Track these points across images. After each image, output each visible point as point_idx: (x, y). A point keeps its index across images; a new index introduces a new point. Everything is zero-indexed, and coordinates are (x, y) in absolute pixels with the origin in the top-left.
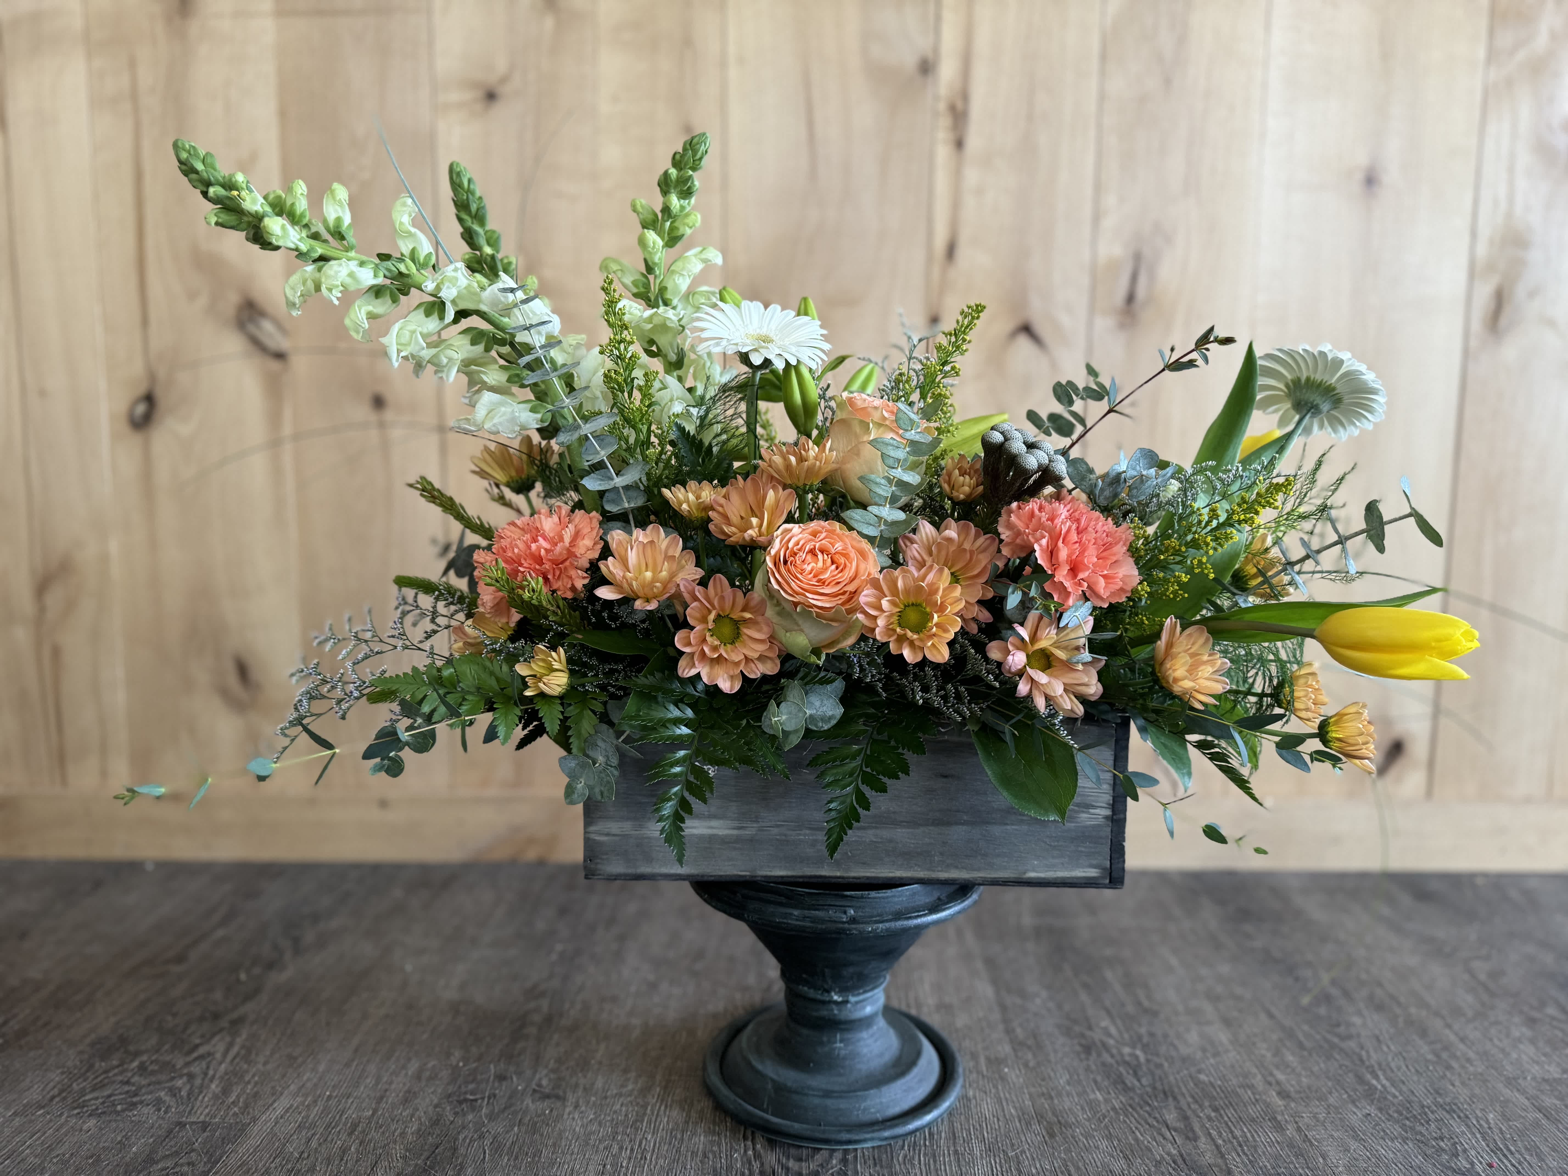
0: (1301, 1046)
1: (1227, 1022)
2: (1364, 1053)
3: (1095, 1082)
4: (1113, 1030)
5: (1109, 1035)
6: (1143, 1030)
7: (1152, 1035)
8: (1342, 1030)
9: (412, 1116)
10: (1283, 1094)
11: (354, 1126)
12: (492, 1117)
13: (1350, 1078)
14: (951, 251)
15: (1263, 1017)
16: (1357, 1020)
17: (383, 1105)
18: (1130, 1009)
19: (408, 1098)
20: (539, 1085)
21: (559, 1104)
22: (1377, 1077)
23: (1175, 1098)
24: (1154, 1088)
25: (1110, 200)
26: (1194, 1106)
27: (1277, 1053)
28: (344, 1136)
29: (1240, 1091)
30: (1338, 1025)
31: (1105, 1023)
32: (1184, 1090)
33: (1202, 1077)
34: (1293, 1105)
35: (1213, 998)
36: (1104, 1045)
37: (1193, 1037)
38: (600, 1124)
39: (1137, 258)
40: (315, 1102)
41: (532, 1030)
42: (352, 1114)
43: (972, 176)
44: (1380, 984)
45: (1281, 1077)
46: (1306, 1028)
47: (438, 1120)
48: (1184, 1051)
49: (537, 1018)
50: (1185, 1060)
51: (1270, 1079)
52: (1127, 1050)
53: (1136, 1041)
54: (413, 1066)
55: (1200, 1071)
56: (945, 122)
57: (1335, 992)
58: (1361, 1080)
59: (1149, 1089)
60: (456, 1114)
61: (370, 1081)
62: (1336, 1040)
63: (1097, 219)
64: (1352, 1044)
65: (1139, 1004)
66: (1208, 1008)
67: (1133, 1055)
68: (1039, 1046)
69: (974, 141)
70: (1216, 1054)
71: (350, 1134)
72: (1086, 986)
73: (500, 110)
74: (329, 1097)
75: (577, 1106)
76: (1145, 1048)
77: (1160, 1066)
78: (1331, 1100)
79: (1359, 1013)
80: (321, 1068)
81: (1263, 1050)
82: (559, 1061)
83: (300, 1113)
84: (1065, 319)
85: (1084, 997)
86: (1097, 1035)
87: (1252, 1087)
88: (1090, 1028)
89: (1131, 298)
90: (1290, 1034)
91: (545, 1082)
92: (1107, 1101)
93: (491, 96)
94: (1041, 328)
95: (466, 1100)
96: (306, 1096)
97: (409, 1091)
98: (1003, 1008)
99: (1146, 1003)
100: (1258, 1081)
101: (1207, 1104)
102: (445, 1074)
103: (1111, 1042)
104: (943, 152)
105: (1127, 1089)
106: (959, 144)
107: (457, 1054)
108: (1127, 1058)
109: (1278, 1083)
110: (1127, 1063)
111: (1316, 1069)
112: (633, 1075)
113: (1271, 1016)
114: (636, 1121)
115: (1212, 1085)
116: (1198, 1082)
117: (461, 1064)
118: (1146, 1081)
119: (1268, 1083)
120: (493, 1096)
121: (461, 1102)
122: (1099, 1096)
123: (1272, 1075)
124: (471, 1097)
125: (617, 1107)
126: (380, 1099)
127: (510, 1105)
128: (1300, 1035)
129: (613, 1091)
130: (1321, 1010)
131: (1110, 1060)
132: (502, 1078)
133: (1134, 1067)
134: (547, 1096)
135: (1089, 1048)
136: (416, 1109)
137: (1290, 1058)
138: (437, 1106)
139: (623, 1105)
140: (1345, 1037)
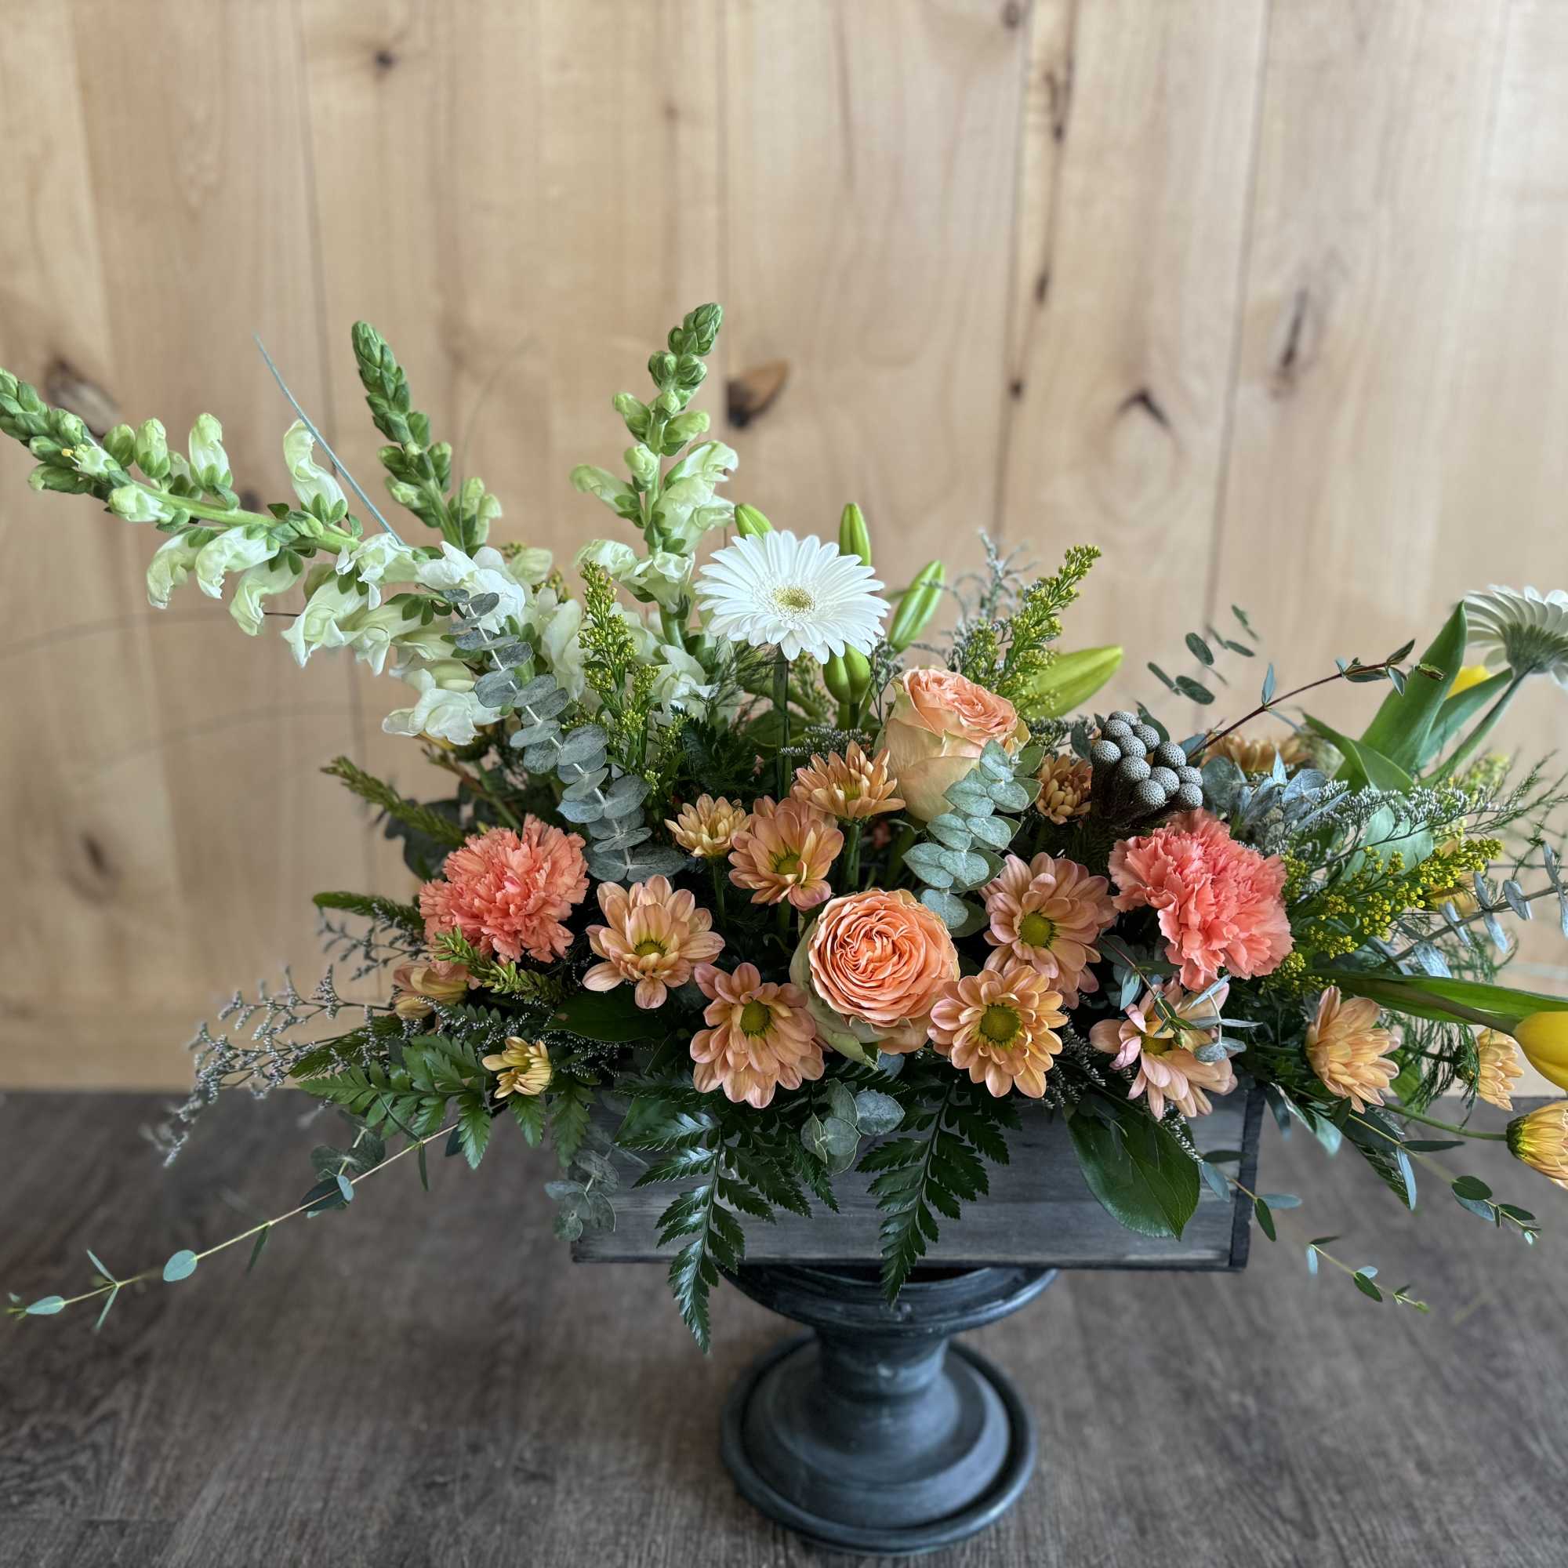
0: (1447, 1388)
1: (1361, 1352)
2: (1523, 1401)
3: (1196, 1448)
4: (1219, 1366)
5: (1212, 1372)
6: (1256, 1366)
7: (1266, 1373)
8: (1499, 1363)
9: (371, 1509)
10: (1423, 1467)
11: (304, 1525)
12: (469, 1509)
13: (1505, 1441)
14: (1042, 288)
15: (1403, 1341)
16: (1517, 1347)
17: (334, 1493)
18: (1241, 1330)
19: (366, 1479)
20: (522, 1459)
21: (546, 1490)
22: (1536, 1438)
23: (1292, 1474)
24: (1267, 1459)
25: (1269, 216)
26: (1315, 1486)
27: (1418, 1402)
28: (292, 1542)
29: (1371, 1462)
30: (1493, 1355)
31: (1210, 1354)
32: (1303, 1461)
33: (1327, 1440)
34: (1434, 1483)
36: (1207, 1387)
37: (1317, 1377)
38: (599, 1520)
39: (1303, 298)
40: (251, 1487)
41: (505, 1371)
42: (297, 1506)
43: (1074, 178)
44: (1549, 1289)
45: (1421, 1438)
46: (1455, 1360)
47: (403, 1516)
48: (1306, 1397)
49: (510, 1350)
50: (1307, 1413)
51: (1408, 1442)
52: (1235, 1397)
53: (1247, 1384)
54: (366, 1429)
55: (1323, 1430)
56: (1038, 99)
57: (1494, 1303)
58: (1518, 1443)
59: (1261, 1460)
60: (424, 1505)
61: (314, 1455)
62: (1489, 1379)
63: (1247, 246)
64: (1509, 1387)
65: (1250, 1322)
66: (1335, 1327)
67: (1243, 1406)
68: (1129, 1392)
69: (1079, 127)
70: (1344, 1404)
71: (300, 1538)
72: (1186, 1293)
73: (398, 78)
74: (269, 1481)
75: (569, 1492)
76: (1259, 1393)
77: (1274, 1423)
78: (1482, 1474)
79: (1522, 1336)
80: (254, 1433)
81: (1402, 1399)
82: (544, 1421)
83: (235, 1506)
84: (1196, 386)
85: (1185, 1313)
86: (1198, 1373)
87: (1384, 1455)
88: (1190, 1362)
89: (1289, 356)
90: (1434, 1368)
91: (528, 1455)
92: (1210, 1478)
93: (384, 60)
94: (1164, 397)
95: (434, 1484)
96: (239, 1477)
97: (363, 1471)
98: (1085, 1330)
99: (1261, 1321)
100: (1393, 1446)
101: (1330, 1481)
102: (405, 1442)
103: (1216, 1385)
104: (1035, 145)
105: (1235, 1460)
106: (1058, 132)
107: (418, 1410)
108: (1236, 1411)
109: (1418, 1449)
110: (1233, 1419)
111: (1464, 1425)
112: (634, 1441)
113: (1413, 1342)
114: (642, 1515)
115: (1337, 1452)
116: (1321, 1450)
117: (424, 1427)
118: (1257, 1446)
119: (1406, 1449)
120: (466, 1477)
121: (430, 1486)
122: (1199, 1470)
123: (1410, 1435)
124: (440, 1479)
125: (617, 1493)
126: (330, 1483)
127: (486, 1493)
128: (1447, 1371)
129: (612, 1468)
130: (1476, 1332)
131: (1213, 1414)
132: (475, 1448)
133: (1244, 1426)
134: (533, 1477)
135: (1189, 1395)
136: (375, 1499)
137: (1435, 1409)
138: (400, 1493)
139: (625, 1489)
140: (1503, 1375)
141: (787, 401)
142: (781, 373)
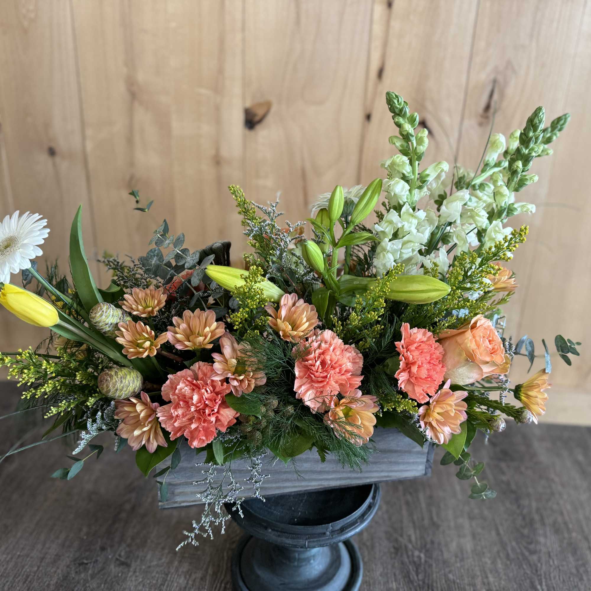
0: (508, 556)
1: (474, 536)
2: (539, 565)
3: (395, 575)
4: (413, 538)
5: (410, 541)
6: (428, 540)
7: (432, 542)
8: (532, 547)
9: (55, 572)
11: (28, 577)
12: (93, 577)
13: (527, 583)
14: (380, 73)
15: (493, 533)
16: (542, 540)
17: (43, 564)
18: (426, 522)
19: (58, 557)
20: (120, 556)
21: (126, 570)
22: (541, 584)
24: (424, 582)
25: (482, 44)
27: (494, 562)
28: (21, 584)
29: (467, 588)
30: (531, 543)
31: (411, 532)
32: (439, 585)
33: (451, 576)
35: (471, 518)
36: (406, 547)
37: (453, 546)
38: (144, 586)
39: (495, 81)
40: (12, 558)
41: (123, 515)
42: (27, 569)
44: (562, 514)
45: (491, 579)
46: (514, 543)
47: (67, 577)
48: (446, 555)
49: (128, 507)
50: (445, 562)
51: (485, 580)
52: (416, 553)
53: (423, 548)
54: (63, 536)
55: (450, 572)
57: (537, 517)
59: (421, 583)
60: (76, 572)
61: (39, 546)
62: (527, 554)
63: (472, 57)
64: (535, 558)
65: (431, 518)
66: (467, 524)
67: (419, 557)
68: (373, 547)
69: (398, 2)
70: (462, 560)
71: (24, 583)
72: (407, 503)
74: (19, 556)
75: (135, 572)
76: (427, 552)
77: (430, 566)
79: (545, 535)
80: (19, 534)
81: (487, 560)
82: (133, 539)
83: (3, 566)
84: (447, 120)
86: (403, 541)
87: (474, 585)
88: (401, 536)
89: (487, 108)
90: (504, 547)
91: (123, 553)
94: (431, 123)
95: (83, 563)
96: (8, 554)
97: (56, 555)
99: (435, 519)
100: (478, 581)
102: (76, 544)
103: (410, 546)
104: (379, 10)
105: (410, 581)
106: (390, 4)
107: (85, 530)
108: (416, 559)
109: (489, 584)
110: (414, 563)
111: (511, 575)
112: (166, 551)
113: (498, 534)
114: (161, 585)
115: (454, 582)
116: (447, 580)
117: (85, 537)
118: (421, 577)
119: (484, 583)
120: (96, 561)
121: (80, 564)
122: (394, 585)
123: (487, 577)
124: (85, 561)
125: (154, 574)
126: (42, 559)
127: (103, 569)
128: (509, 549)
129: (155, 563)
130: (526, 531)
131: (406, 560)
132: (103, 549)
133: (417, 566)
134: (123, 564)
135: (398, 550)
136: (58, 568)
137: (500, 565)
138: (68, 567)
139: (157, 572)
140: (533, 552)
141: (270, 119)
142: (268, 106)
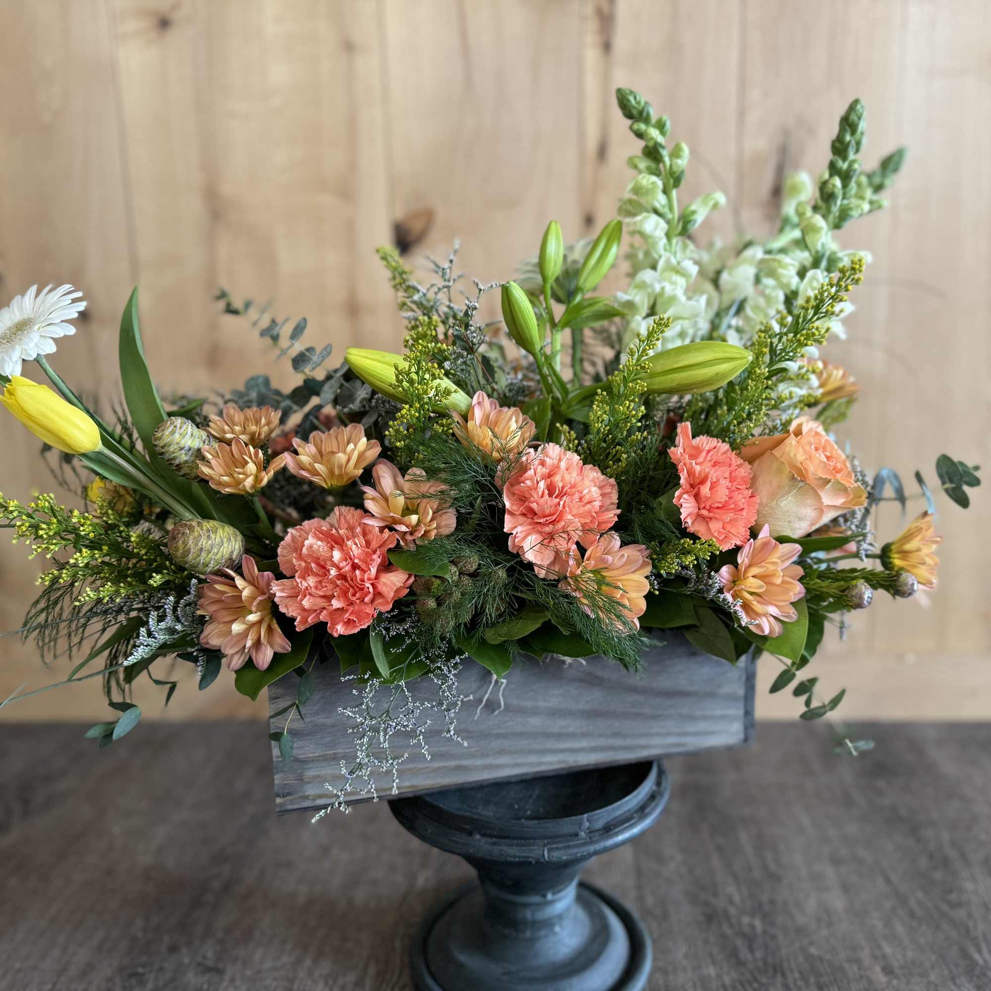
0: (912, 915)
1: (846, 888)
2: (971, 924)
3: (711, 955)
4: (737, 898)
5: (731, 902)
6: (765, 898)
7: (772, 902)
8: (953, 897)
10: (888, 970)
13: (954, 952)
14: (602, 151)
15: (880, 881)
16: (969, 886)
17: (63, 979)
18: (757, 874)
19: (88, 970)
20: (204, 958)
21: (216, 979)
22: (979, 951)
23: (784, 975)
24: (766, 963)
26: (800, 983)
27: (888, 923)
29: (846, 966)
30: (950, 891)
31: (731, 889)
32: (793, 965)
33: (813, 951)
34: (895, 982)
35: (836, 861)
36: (726, 912)
37: (811, 905)
39: (783, 149)
40: (5, 974)
41: (209, 898)
45: (888, 949)
46: (920, 895)
48: (800, 920)
49: (216, 885)
50: (801, 931)
51: (878, 953)
52: (746, 920)
53: (758, 910)
54: (99, 936)
55: (811, 943)
56: (592, 25)
57: (952, 854)
58: (965, 955)
59: (760, 964)
60: (124, 988)
61: (56, 953)
62: (945, 908)
63: (742, 114)
64: (960, 914)
65: (765, 868)
66: (829, 871)
67: (752, 927)
68: (665, 916)
69: (621, 42)
70: (830, 925)
72: (719, 848)
73: (174, 36)
74: (19, 970)
75: (232, 980)
76: (765, 917)
77: (774, 937)
78: (933, 977)
79: (973, 878)
80: (19, 938)
81: (876, 922)
82: (228, 931)
85: (716, 861)
86: (720, 903)
87: (858, 961)
88: (715, 895)
89: (777, 190)
90: (903, 900)
91: (210, 954)
92: (719, 976)
93: (164, 23)
95: (136, 974)
97: (88, 964)
98: (639, 872)
99: (772, 867)
100: (865, 955)
101: (812, 980)
102: (124, 944)
103: (732, 911)
104: (592, 55)
105: (740, 963)
106: (607, 47)
107: (139, 922)
108: (746, 929)
109: (884, 957)
110: (743, 935)
111: (922, 940)
112: (289, 946)
113: (888, 881)
115: (821, 959)
116: (808, 957)
117: (140, 935)
118: (759, 954)
119: (875, 957)
120: (161, 969)
121: (131, 976)
122: (712, 971)
123: (879, 947)
124: (140, 970)
125: (268, 982)
126: (62, 971)
127: (173, 979)
128: (912, 903)
129: (268, 964)
130: (938, 875)
131: (728, 931)
132: (173, 949)
133: (750, 940)
134: (208, 970)
135: (711, 917)
136: (90, 983)
137: (900, 929)
138: (109, 980)
139: (275, 979)
140: (958, 905)
142: (428, 216)
